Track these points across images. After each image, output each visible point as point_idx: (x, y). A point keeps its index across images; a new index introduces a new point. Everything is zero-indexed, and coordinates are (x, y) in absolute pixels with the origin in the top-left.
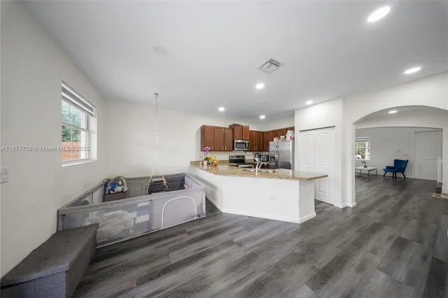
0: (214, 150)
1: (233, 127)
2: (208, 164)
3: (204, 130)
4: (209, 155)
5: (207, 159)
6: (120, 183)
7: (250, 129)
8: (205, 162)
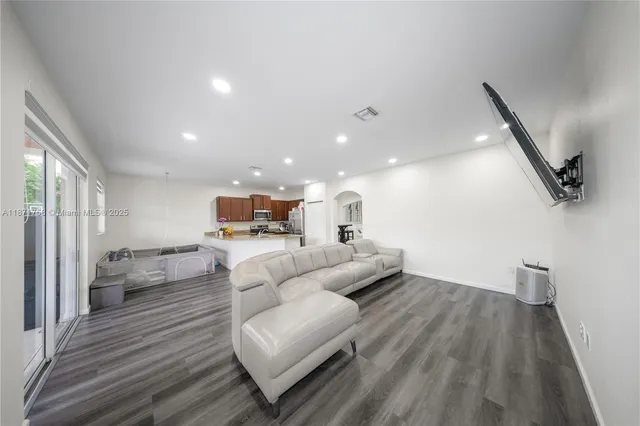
0: (231, 221)
1: (253, 198)
2: (224, 234)
3: (219, 200)
4: (225, 225)
5: (221, 229)
6: (126, 254)
7: (272, 199)
8: (221, 233)
